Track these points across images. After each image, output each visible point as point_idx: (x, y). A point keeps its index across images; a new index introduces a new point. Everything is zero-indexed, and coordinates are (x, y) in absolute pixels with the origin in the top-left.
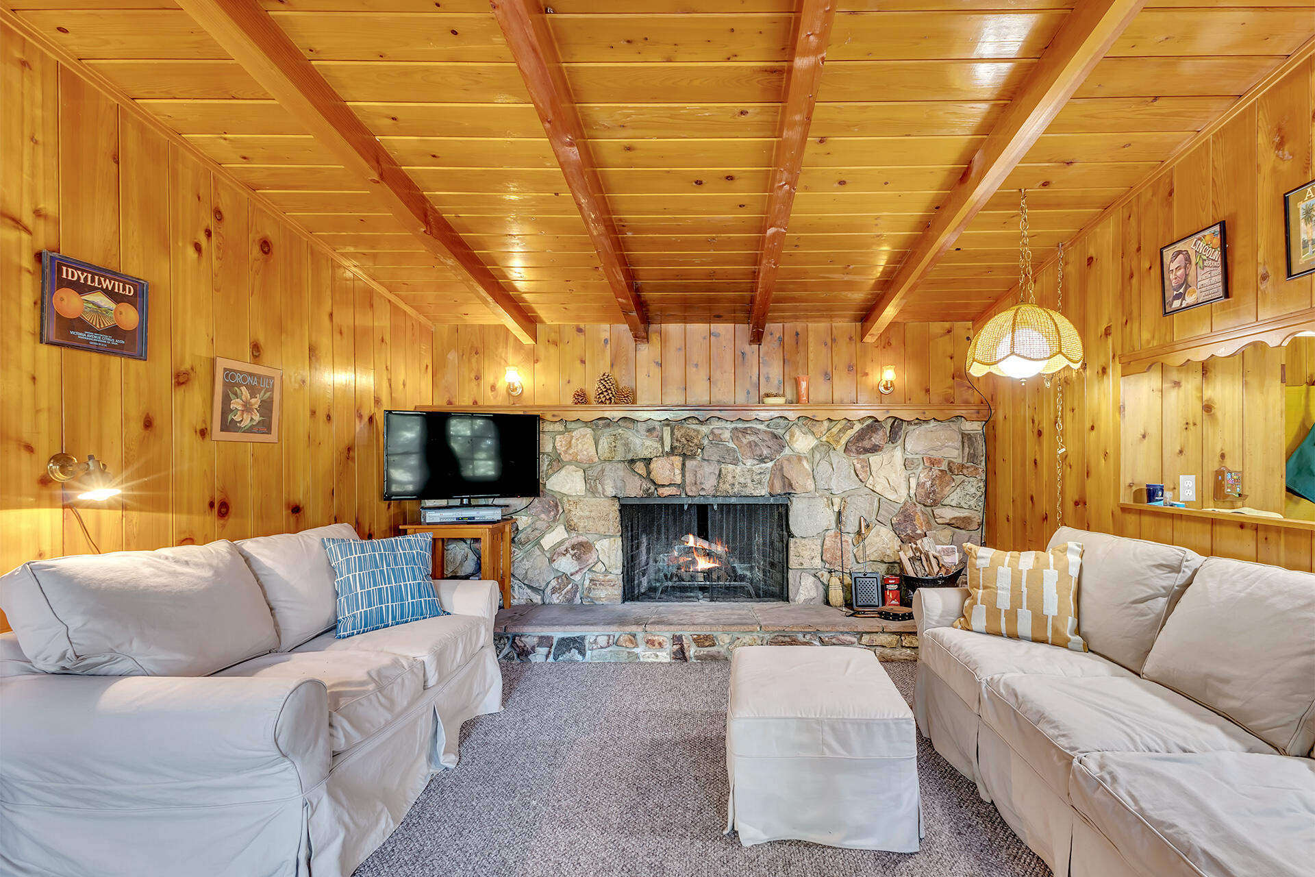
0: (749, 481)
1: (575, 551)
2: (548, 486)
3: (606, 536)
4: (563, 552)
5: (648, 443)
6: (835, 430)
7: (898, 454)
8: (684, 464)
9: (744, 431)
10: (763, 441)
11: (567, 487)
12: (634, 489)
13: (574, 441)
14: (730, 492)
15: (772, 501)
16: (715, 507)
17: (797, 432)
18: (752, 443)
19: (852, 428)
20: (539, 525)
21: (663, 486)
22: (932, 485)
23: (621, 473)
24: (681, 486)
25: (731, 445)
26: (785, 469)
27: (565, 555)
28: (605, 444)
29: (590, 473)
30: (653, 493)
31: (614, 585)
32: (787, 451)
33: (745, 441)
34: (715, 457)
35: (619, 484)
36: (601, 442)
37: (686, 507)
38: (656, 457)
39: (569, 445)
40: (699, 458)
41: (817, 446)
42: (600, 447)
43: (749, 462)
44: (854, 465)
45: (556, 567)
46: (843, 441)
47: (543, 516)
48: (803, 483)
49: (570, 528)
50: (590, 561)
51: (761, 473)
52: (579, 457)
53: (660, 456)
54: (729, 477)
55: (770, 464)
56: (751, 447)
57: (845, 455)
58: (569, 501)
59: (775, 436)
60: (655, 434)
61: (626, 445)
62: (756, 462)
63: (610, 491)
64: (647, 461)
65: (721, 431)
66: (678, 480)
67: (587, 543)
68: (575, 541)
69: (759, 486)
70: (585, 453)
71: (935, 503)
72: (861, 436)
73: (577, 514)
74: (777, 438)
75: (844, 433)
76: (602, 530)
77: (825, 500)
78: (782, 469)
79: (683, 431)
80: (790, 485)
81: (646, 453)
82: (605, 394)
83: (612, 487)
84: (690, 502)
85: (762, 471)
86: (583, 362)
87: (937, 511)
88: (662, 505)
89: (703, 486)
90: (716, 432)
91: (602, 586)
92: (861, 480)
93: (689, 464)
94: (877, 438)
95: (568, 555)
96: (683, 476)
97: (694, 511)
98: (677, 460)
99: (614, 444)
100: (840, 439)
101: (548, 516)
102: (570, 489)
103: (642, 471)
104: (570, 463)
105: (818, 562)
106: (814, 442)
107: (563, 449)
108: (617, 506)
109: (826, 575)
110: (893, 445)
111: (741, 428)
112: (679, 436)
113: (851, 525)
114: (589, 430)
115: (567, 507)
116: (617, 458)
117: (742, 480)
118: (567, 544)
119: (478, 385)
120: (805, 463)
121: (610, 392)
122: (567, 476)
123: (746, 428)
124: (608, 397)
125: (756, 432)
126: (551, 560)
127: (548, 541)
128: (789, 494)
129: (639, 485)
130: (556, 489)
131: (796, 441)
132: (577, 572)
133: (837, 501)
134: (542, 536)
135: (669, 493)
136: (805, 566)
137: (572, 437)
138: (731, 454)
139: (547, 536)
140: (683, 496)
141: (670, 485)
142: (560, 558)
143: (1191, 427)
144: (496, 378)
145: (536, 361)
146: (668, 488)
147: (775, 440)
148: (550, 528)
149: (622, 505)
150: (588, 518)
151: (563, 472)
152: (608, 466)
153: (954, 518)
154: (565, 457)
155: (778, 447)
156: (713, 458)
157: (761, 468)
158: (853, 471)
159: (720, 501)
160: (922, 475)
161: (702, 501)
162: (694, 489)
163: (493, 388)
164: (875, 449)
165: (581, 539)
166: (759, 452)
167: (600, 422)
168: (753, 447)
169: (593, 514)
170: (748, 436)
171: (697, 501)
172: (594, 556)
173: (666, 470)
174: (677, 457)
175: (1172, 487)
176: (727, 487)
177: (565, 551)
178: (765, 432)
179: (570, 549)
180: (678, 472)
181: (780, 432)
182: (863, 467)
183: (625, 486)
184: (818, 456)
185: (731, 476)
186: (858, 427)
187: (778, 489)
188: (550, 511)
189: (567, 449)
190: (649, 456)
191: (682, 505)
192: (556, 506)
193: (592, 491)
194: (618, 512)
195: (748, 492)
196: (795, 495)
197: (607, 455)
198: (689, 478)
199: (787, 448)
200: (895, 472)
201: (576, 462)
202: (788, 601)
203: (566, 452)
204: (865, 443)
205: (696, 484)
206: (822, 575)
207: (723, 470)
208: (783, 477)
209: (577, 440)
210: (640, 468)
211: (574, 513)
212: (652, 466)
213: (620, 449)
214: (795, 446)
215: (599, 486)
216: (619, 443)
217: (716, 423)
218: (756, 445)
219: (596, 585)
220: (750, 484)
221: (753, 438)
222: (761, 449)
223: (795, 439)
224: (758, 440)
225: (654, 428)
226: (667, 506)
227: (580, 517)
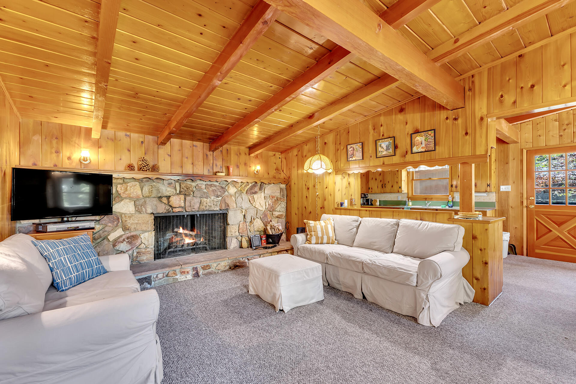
0: (212, 205)
1: (129, 240)
3: (146, 231)
4: (122, 241)
5: (169, 189)
6: (243, 186)
7: (263, 194)
8: (185, 199)
9: (211, 185)
10: (218, 189)
11: (124, 210)
12: (162, 209)
13: (128, 188)
14: (205, 209)
15: (221, 212)
16: (198, 215)
17: (231, 186)
18: (214, 190)
20: (107, 229)
21: (175, 208)
22: (272, 205)
23: (155, 203)
24: (184, 208)
25: (205, 191)
26: (226, 200)
27: (122, 242)
28: (147, 189)
29: (138, 203)
30: (171, 211)
31: (150, 253)
32: (226, 193)
33: (211, 189)
34: (199, 196)
35: (154, 207)
36: (144, 189)
37: (186, 216)
38: (173, 195)
39: (126, 189)
40: (192, 196)
41: (237, 192)
42: (143, 191)
43: (212, 198)
44: (249, 198)
45: (117, 249)
46: (246, 190)
47: (110, 224)
48: (232, 205)
49: (125, 229)
50: (137, 244)
52: (131, 195)
53: (174, 195)
54: (205, 204)
55: (220, 198)
56: (213, 191)
57: (246, 195)
58: (125, 216)
59: (222, 188)
60: (172, 185)
61: (158, 190)
62: (215, 197)
63: (150, 211)
64: (168, 197)
65: (201, 185)
66: (183, 205)
67: (135, 235)
68: (129, 235)
69: (216, 206)
70: (135, 193)
71: (273, 210)
72: (252, 188)
73: (130, 223)
74: (223, 188)
75: (246, 187)
76: (145, 229)
77: (240, 211)
78: (225, 200)
79: (185, 185)
80: (228, 206)
81: (168, 194)
82: (147, 167)
83: (151, 209)
84: (188, 214)
85: (217, 201)
86: (129, 151)
87: (274, 213)
88: (175, 216)
89: (194, 207)
90: (200, 185)
91: (144, 255)
92: (251, 204)
93: (188, 198)
94: (257, 189)
95: (125, 242)
96: (185, 203)
97: (189, 218)
99: (151, 190)
101: (113, 224)
102: (126, 210)
104: (126, 198)
105: (237, 233)
106: (236, 190)
107: (122, 191)
108: (153, 217)
109: (240, 238)
110: (261, 191)
111: (209, 184)
112: (183, 187)
113: (248, 219)
114: (137, 183)
115: (124, 219)
116: (153, 196)
117: (210, 204)
118: (124, 237)
119: (58, 156)
120: (233, 197)
121: (149, 166)
122: (124, 204)
123: (211, 184)
124: (148, 168)
125: (215, 186)
126: (114, 246)
129: (164, 208)
130: (118, 211)
132: (130, 250)
133: (244, 211)
134: (109, 235)
135: (178, 210)
136: (233, 235)
137: (127, 186)
138: (206, 194)
139: (112, 234)
140: (184, 211)
141: (179, 207)
142: (120, 244)
143: (347, 188)
144: (72, 153)
145: (100, 147)
146: (178, 209)
147: (222, 189)
148: (114, 230)
149: (155, 217)
150: (137, 224)
151: (122, 202)
152: (148, 200)
153: (278, 215)
154: (123, 196)
155: (223, 192)
156: (198, 196)
157: (217, 200)
158: (248, 201)
159: (201, 213)
160: (269, 201)
161: (193, 213)
162: (189, 208)
163: (69, 158)
164: (256, 193)
165: (132, 234)
166: (217, 194)
167: (144, 180)
168: (214, 191)
169: (140, 222)
170: (212, 187)
171: (191, 213)
172: (139, 241)
173: (177, 202)
174: (182, 195)
176: (204, 207)
177: (123, 240)
178: (218, 186)
179: (126, 239)
180: (182, 201)
181: (224, 186)
182: (252, 199)
183: (157, 208)
184: (237, 195)
185: (205, 203)
186: (250, 185)
187: (223, 208)
188: (114, 222)
189: (125, 192)
191: (184, 215)
192: (118, 219)
193: (139, 211)
194: (153, 220)
195: (212, 209)
196: (229, 210)
197: (147, 194)
198: (187, 204)
199: (226, 192)
200: (262, 201)
201: (130, 198)
202: (226, 249)
203: (124, 193)
204: (252, 190)
205: (191, 206)
206: (239, 238)
207: (202, 200)
208: (225, 203)
209: (131, 187)
210: (165, 200)
211: (128, 222)
212: (171, 199)
213: (154, 192)
214: (229, 191)
215: (143, 208)
216: (154, 189)
217: (199, 182)
218: (216, 191)
219: (141, 254)
220: (213, 206)
221: (214, 188)
222: (217, 192)
223: (229, 189)
224: (216, 189)
225: (172, 183)
226: (177, 216)
227: (132, 224)
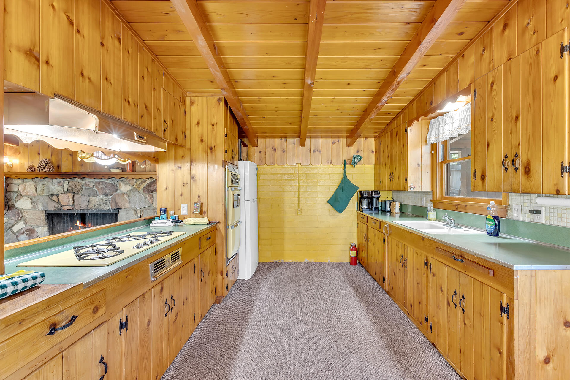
0: (102, 203)
1: (27, 232)
2: (16, 206)
3: (41, 226)
4: (22, 233)
5: (57, 188)
8: (73, 196)
10: (107, 187)
11: (24, 206)
12: (52, 207)
14: (94, 208)
15: (112, 212)
16: (88, 214)
17: (122, 184)
18: (102, 188)
19: (146, 182)
20: (11, 221)
21: (65, 205)
23: (47, 200)
24: (73, 206)
25: (94, 189)
26: (116, 199)
27: (23, 234)
28: (40, 188)
29: (34, 200)
30: (60, 209)
32: (119, 191)
33: (100, 187)
34: (87, 194)
35: (45, 205)
36: (38, 187)
37: (75, 214)
38: (61, 194)
39: (25, 188)
40: (80, 194)
41: (131, 190)
42: (37, 190)
43: (101, 196)
44: (147, 197)
45: (19, 239)
46: (142, 187)
47: (13, 218)
48: (124, 203)
49: (26, 223)
51: (106, 200)
52: (29, 194)
53: (63, 193)
55: (110, 197)
56: (102, 189)
57: (143, 193)
58: (24, 212)
59: (113, 185)
60: (61, 184)
61: (48, 189)
62: (105, 196)
63: (41, 208)
64: (58, 195)
65: (89, 183)
66: (71, 203)
67: (32, 229)
68: (26, 228)
69: (106, 206)
70: (31, 192)
72: (149, 185)
73: (27, 217)
75: (142, 184)
76: (38, 224)
77: (134, 211)
78: (115, 199)
79: (73, 183)
80: (119, 205)
81: (56, 192)
83: (42, 206)
84: (77, 212)
85: (107, 199)
86: (39, 154)
88: (65, 213)
89: (81, 206)
90: (88, 183)
92: (150, 203)
93: (76, 196)
95: (24, 234)
96: (73, 201)
97: (79, 216)
98: (70, 195)
99: (43, 188)
100: (140, 186)
101: (15, 218)
103: (56, 200)
104: (25, 196)
106: (130, 188)
107: (22, 190)
108: (44, 214)
112: (71, 185)
114: (33, 183)
115: (23, 214)
116: (45, 194)
117: (98, 203)
118: (24, 230)
120: (126, 197)
122: (24, 201)
123: (99, 182)
125: (104, 184)
126: (17, 236)
127: (16, 229)
128: (119, 209)
129: (54, 205)
130: (19, 207)
131: (122, 187)
133: (139, 211)
134: (13, 226)
135: (67, 209)
137: (26, 185)
138: (94, 193)
139: (15, 226)
140: (74, 209)
141: (67, 205)
142: (21, 235)
143: (186, 185)
145: (19, 153)
146: (67, 207)
148: (17, 222)
149: (47, 213)
150: (32, 219)
151: (22, 200)
152: (41, 197)
154: (23, 194)
155: (114, 190)
158: (146, 200)
159: (89, 212)
161: (82, 212)
162: (78, 207)
165: (30, 227)
166: (104, 192)
168: (103, 189)
169: (34, 217)
171: (79, 212)
172: (36, 234)
173: (66, 200)
175: (178, 209)
176: (92, 206)
177: (23, 232)
178: (109, 183)
179: (25, 232)
180: (71, 200)
181: (115, 183)
182: (151, 198)
183: (48, 205)
184: (131, 193)
185: (94, 202)
186: (148, 181)
187: (114, 207)
188: (16, 216)
189: (24, 190)
190: (58, 193)
191: (74, 214)
192: (19, 214)
193: (34, 207)
194: (45, 216)
195: (101, 208)
196: (122, 210)
197: (40, 193)
198: (76, 202)
201: (28, 196)
203: (23, 191)
204: (151, 188)
205: (78, 205)
207: (90, 199)
208: (116, 202)
209: (28, 186)
210: (55, 198)
211: (26, 217)
212: (60, 197)
213: (46, 190)
214: (122, 189)
215: (36, 205)
216: (46, 188)
217: (88, 180)
220: (102, 205)
221: (102, 186)
222: (105, 190)
223: (121, 186)
224: (104, 187)
225: (60, 182)
226: (67, 214)
227: (29, 219)
